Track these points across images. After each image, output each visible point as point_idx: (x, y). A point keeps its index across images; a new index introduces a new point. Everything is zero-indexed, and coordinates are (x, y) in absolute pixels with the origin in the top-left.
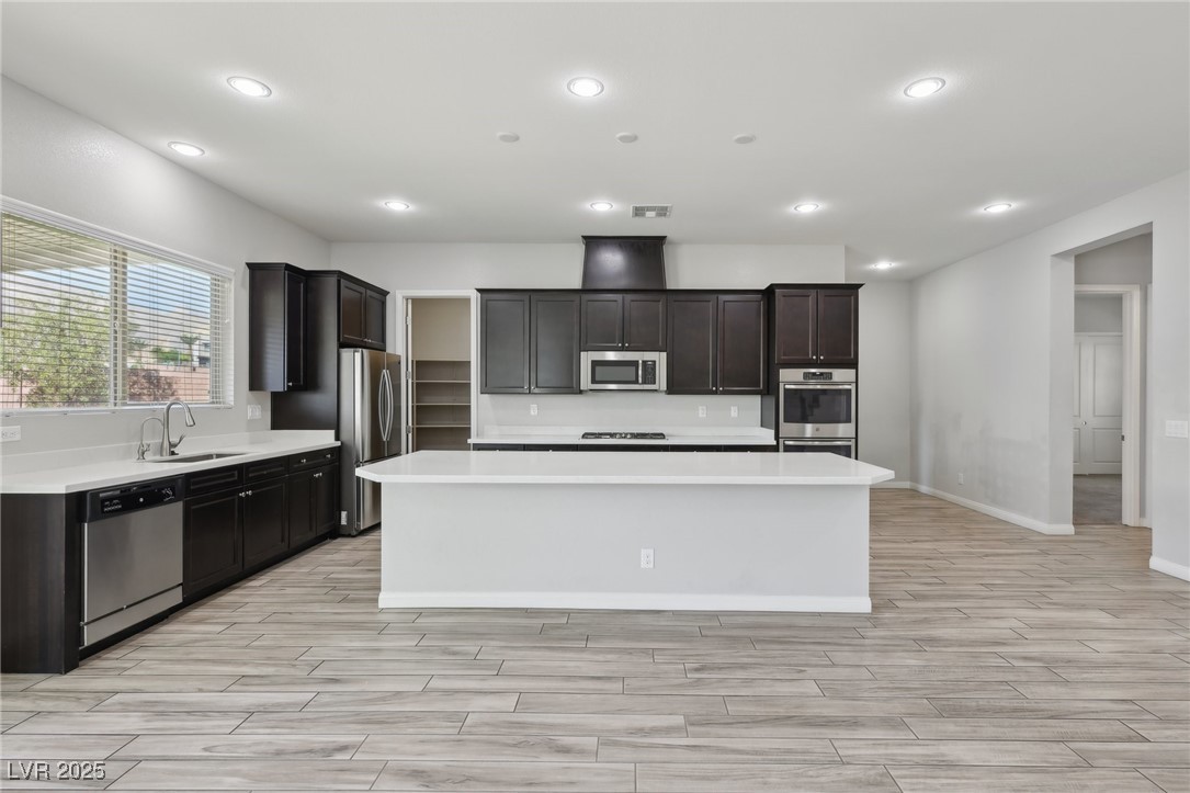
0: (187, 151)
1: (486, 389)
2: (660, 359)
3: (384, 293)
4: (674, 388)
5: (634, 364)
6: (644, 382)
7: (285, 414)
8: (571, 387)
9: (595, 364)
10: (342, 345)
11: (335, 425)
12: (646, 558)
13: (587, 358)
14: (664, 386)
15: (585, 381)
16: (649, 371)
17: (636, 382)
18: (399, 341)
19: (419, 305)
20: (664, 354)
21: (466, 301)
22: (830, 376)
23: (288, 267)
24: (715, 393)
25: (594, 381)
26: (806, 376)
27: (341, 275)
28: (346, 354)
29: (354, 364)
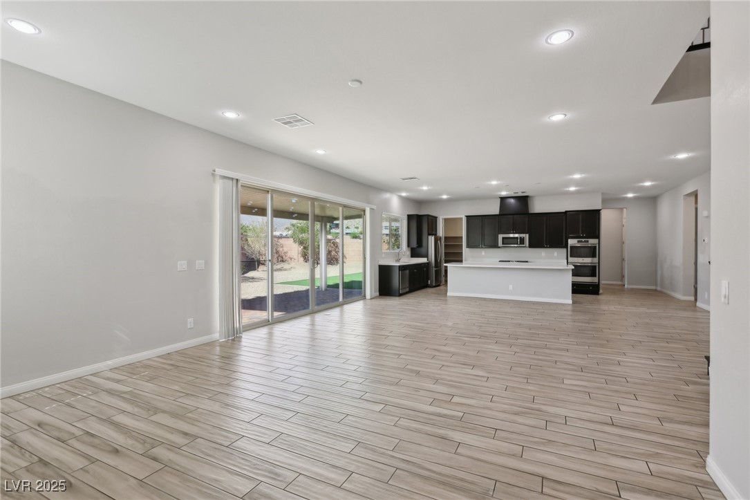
0: (404, 194)
1: (469, 246)
2: (526, 236)
3: (436, 218)
4: (531, 246)
5: (517, 238)
6: (520, 244)
7: (414, 254)
8: (495, 246)
9: (503, 238)
10: (429, 234)
11: (426, 256)
12: (511, 287)
13: (501, 237)
14: (527, 245)
15: (500, 243)
16: (522, 241)
17: (517, 244)
18: (441, 232)
19: (446, 220)
20: (527, 235)
21: (462, 218)
22: (588, 241)
23: (417, 215)
24: (547, 247)
25: (503, 244)
26: (578, 242)
27: (428, 216)
28: (430, 237)
29: (432, 239)
